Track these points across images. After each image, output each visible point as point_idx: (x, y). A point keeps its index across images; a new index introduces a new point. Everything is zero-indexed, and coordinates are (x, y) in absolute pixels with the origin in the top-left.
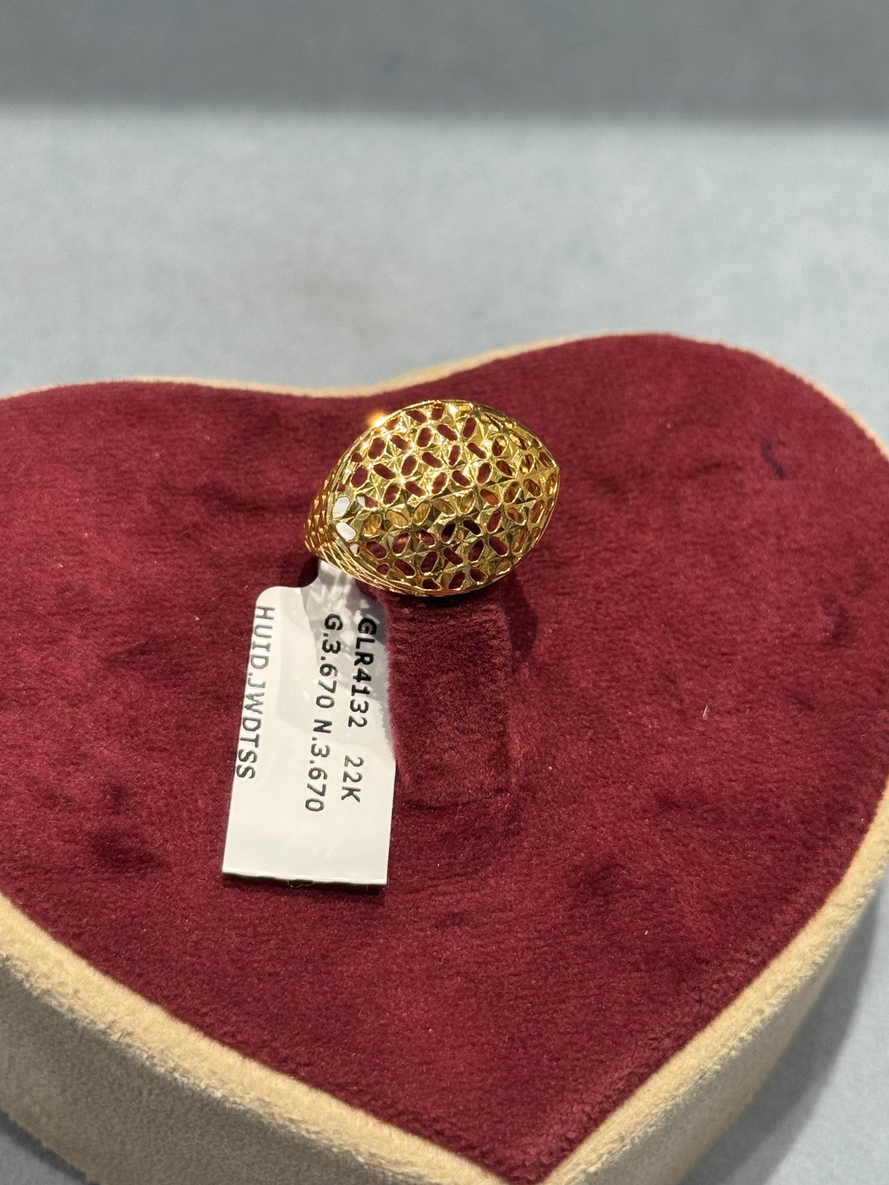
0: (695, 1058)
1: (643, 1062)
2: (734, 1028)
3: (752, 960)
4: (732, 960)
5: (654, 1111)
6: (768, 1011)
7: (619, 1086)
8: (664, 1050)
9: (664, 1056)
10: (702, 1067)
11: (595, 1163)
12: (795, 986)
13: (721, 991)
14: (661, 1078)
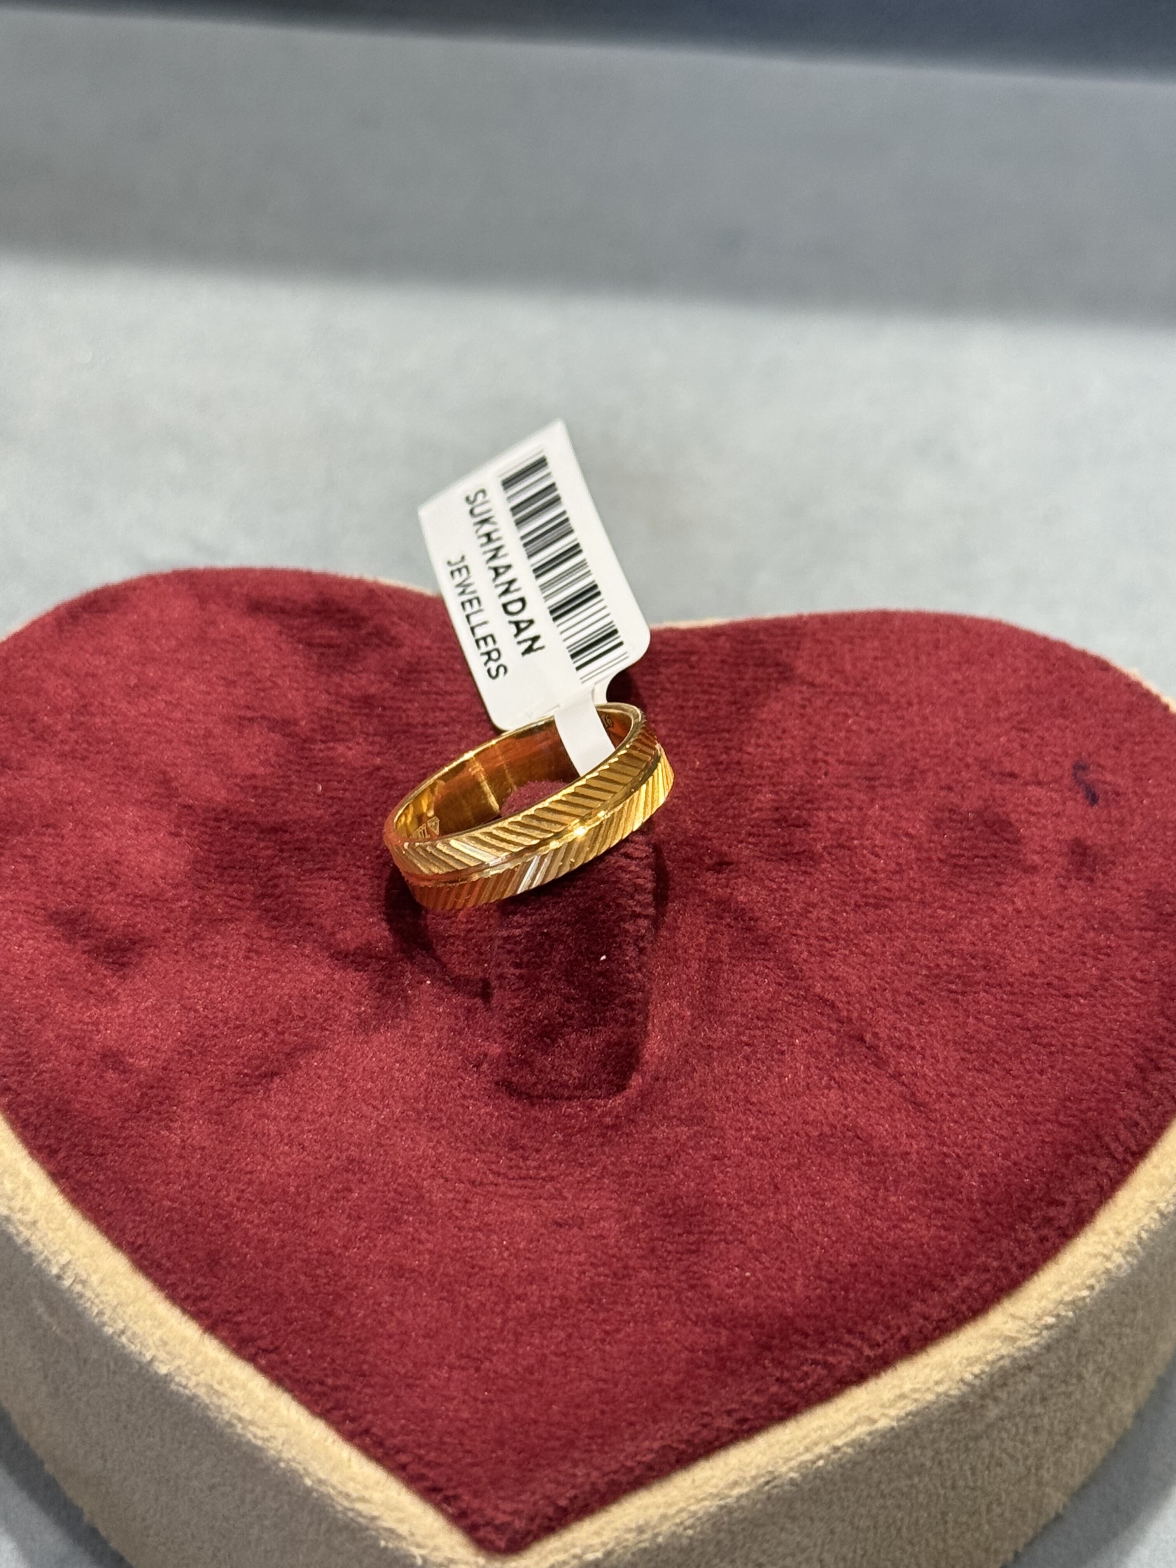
0: (764, 1453)
1: (685, 1437)
2: (827, 1432)
3: (867, 1352)
4: (839, 1341)
5: (693, 1508)
6: (883, 1424)
7: (644, 1459)
8: (718, 1430)
9: (717, 1438)
10: (770, 1468)
11: (597, 1551)
12: (929, 1402)
13: (816, 1377)
14: (711, 1468)
